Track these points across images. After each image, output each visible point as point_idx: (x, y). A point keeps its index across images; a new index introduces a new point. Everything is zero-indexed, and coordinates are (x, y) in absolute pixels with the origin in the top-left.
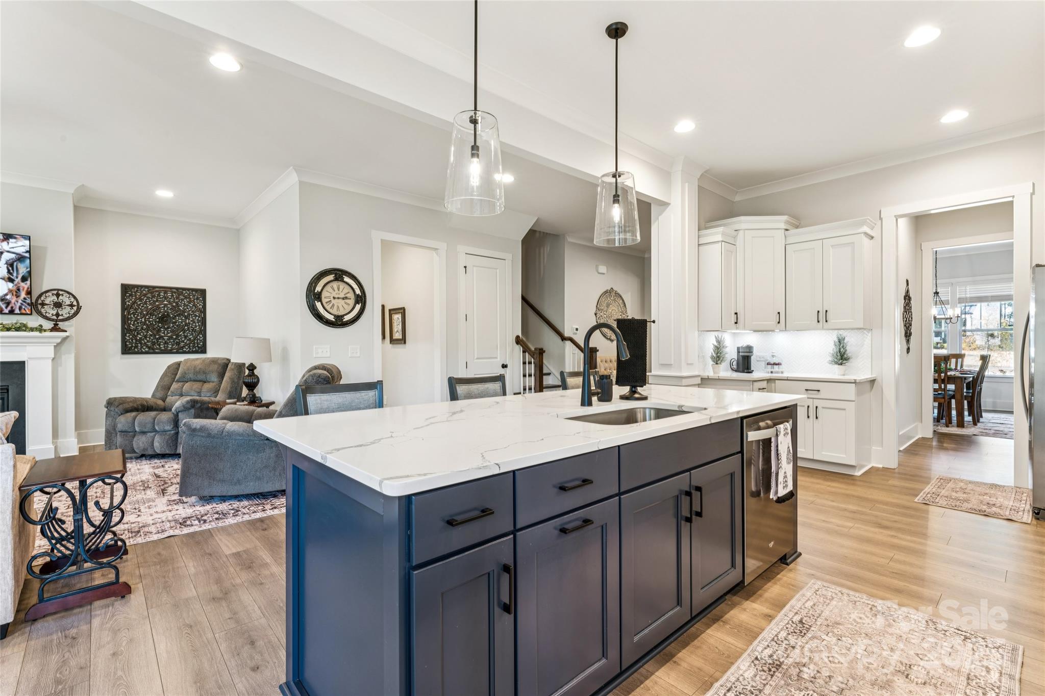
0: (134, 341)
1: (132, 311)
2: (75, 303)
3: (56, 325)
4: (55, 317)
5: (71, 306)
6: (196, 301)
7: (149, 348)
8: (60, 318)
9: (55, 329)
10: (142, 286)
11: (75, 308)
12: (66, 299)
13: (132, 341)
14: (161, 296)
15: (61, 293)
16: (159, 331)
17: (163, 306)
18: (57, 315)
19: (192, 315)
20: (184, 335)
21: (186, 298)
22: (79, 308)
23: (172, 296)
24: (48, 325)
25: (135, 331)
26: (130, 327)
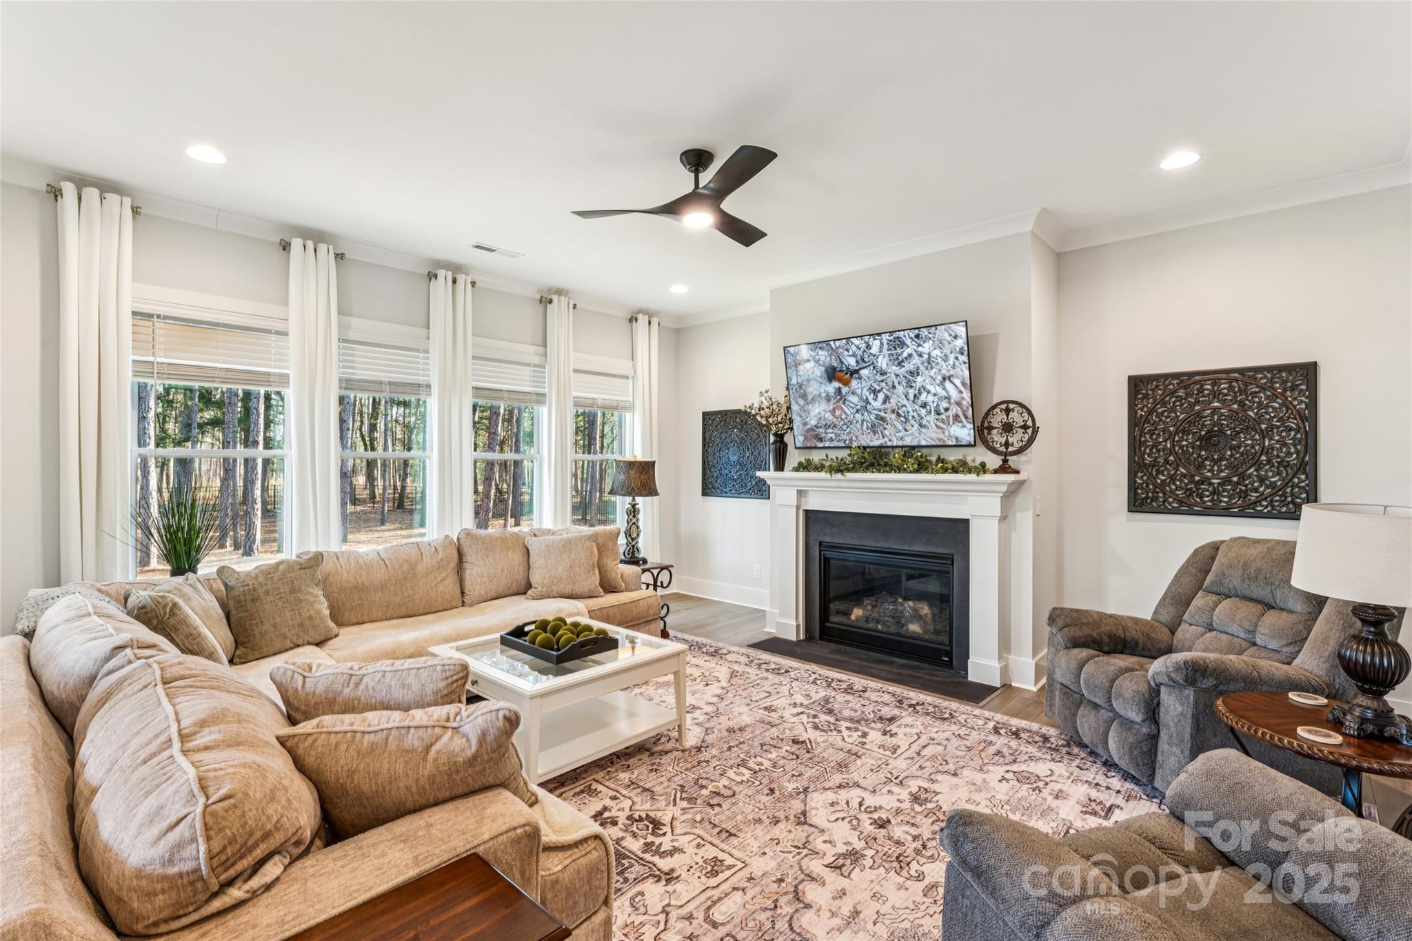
0: (1151, 487)
1: (1148, 428)
2: (1030, 423)
3: (1005, 461)
4: (1003, 449)
5: (1025, 427)
6: (1289, 393)
7: (1181, 502)
8: (1011, 449)
9: (1004, 469)
10: (1166, 377)
11: (1030, 431)
12: (1017, 417)
13: (1147, 486)
14: (1206, 392)
15: (1011, 406)
16: (1200, 466)
17: (1209, 412)
18: (1007, 444)
19: (1278, 427)
20: (1258, 476)
21: (1263, 389)
22: (1036, 431)
23: (1231, 388)
24: (994, 461)
25: (1153, 466)
26: (1144, 459)
